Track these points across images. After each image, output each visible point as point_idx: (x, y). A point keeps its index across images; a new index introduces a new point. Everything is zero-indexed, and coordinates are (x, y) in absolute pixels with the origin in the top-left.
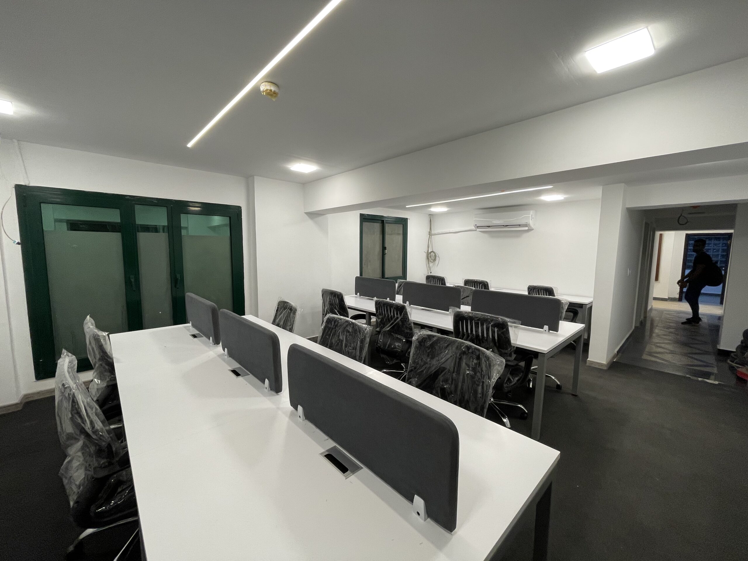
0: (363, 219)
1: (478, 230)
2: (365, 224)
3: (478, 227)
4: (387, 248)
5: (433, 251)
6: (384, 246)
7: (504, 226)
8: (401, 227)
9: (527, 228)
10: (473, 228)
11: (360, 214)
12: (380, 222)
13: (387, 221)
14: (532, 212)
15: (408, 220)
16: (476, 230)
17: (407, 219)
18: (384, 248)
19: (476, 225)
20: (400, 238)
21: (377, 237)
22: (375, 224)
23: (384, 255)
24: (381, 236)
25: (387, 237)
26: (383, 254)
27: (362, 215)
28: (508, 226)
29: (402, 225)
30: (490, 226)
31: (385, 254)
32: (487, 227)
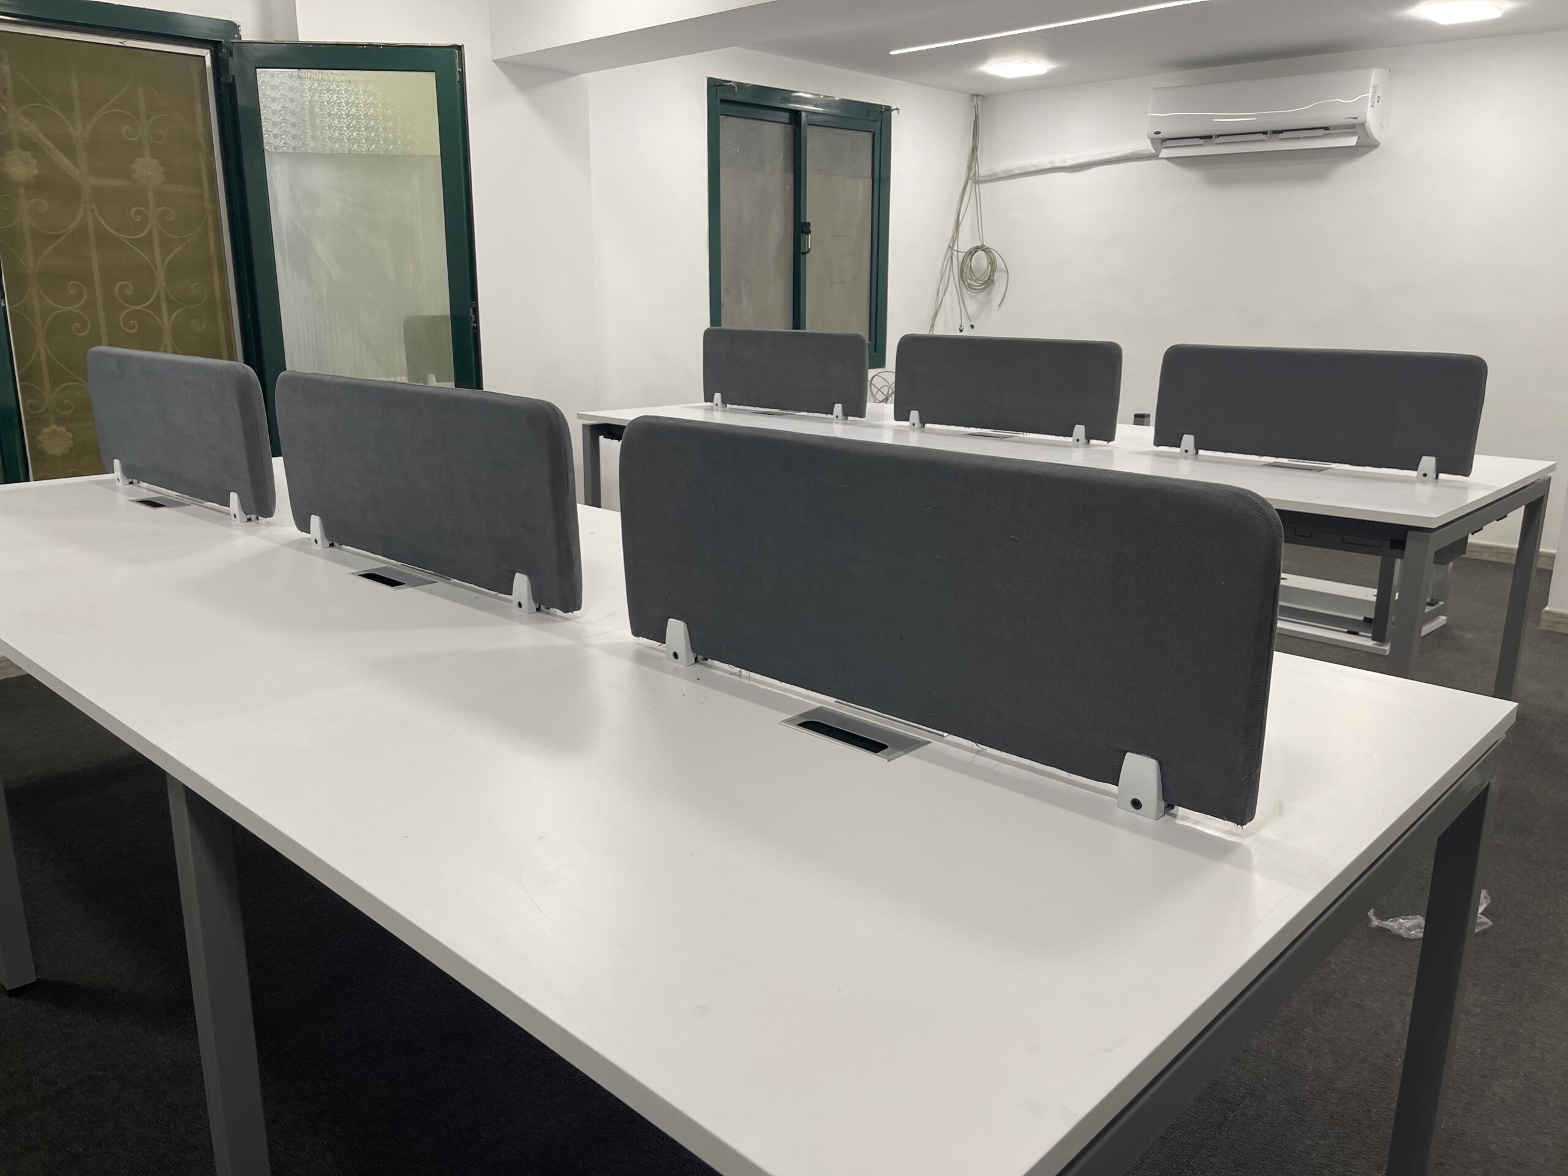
0: (722, 101)
1: (1165, 153)
2: (729, 125)
3: (1165, 140)
4: (811, 228)
5: (983, 245)
6: (802, 221)
7: (1265, 133)
8: (864, 140)
9: (1352, 141)
10: (1146, 146)
11: (710, 80)
12: (787, 120)
13: (810, 117)
14: (1375, 76)
15: (894, 113)
16: (1155, 157)
17: (889, 109)
18: (801, 229)
19: (1158, 133)
20: (863, 188)
21: (777, 182)
22: (767, 126)
23: (802, 256)
24: (791, 176)
25: (813, 181)
26: (799, 254)
27: (714, 85)
28: (1281, 132)
29: (871, 135)
30: (1210, 137)
31: (805, 253)
32: (1201, 141)
